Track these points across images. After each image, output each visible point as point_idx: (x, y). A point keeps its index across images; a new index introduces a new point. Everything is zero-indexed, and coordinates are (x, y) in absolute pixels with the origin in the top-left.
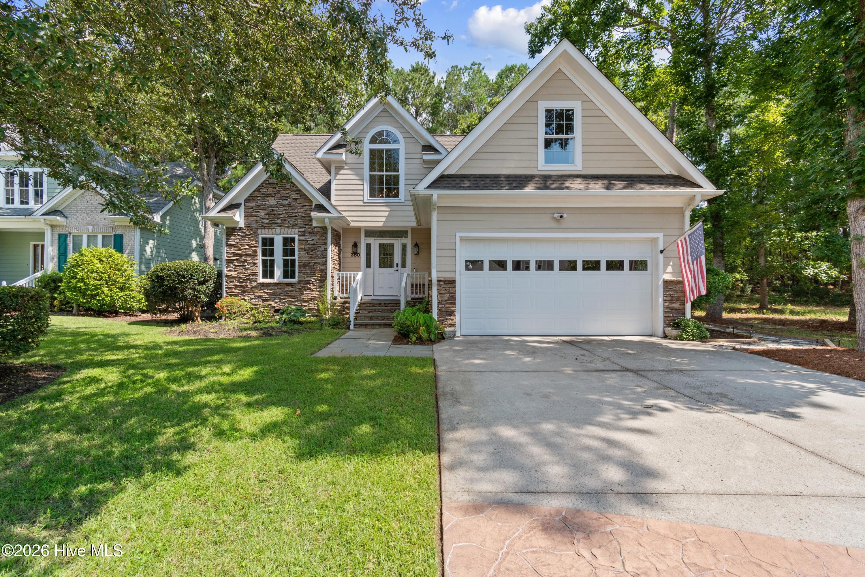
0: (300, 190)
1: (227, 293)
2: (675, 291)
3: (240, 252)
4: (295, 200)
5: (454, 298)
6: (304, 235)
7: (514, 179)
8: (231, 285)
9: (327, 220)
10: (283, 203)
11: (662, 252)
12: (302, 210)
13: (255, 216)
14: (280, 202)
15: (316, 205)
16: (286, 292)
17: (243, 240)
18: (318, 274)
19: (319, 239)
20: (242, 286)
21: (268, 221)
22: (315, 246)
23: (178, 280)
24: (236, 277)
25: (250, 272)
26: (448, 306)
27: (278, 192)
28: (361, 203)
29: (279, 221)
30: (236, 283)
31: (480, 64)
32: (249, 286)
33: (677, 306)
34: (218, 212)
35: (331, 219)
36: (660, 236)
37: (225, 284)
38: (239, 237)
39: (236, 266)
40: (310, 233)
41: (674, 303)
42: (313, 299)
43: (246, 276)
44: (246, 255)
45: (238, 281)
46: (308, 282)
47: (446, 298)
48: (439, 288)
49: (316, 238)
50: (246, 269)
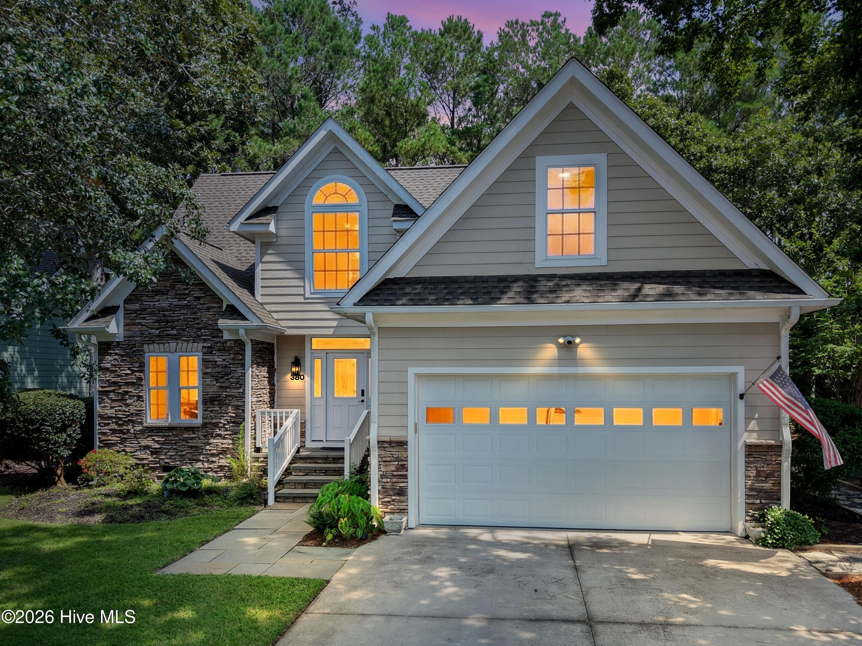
0: (204, 284)
1: (101, 441)
2: (765, 461)
3: (118, 379)
4: (198, 298)
5: (404, 467)
6: (211, 353)
7: (495, 284)
8: (106, 430)
9: (242, 332)
10: (180, 303)
11: (742, 396)
12: (208, 314)
13: (139, 324)
14: (175, 302)
15: (228, 306)
16: (186, 440)
17: (122, 361)
18: (231, 412)
19: (233, 359)
20: (121, 432)
21: (157, 332)
22: (227, 370)
23: (25, 426)
24: (113, 417)
25: (132, 409)
26: (394, 480)
27: (173, 287)
28: (301, 299)
29: (174, 332)
30: (114, 426)
31: (557, 14)
32: (132, 431)
33: (767, 486)
34: (85, 321)
35: (247, 331)
36: (740, 370)
37: (98, 427)
38: (116, 357)
39: (114, 401)
40: (220, 350)
41: (762, 482)
42: (224, 452)
43: (128, 416)
44: (127, 384)
45: (116, 423)
46: (216, 425)
47: (393, 468)
48: (383, 453)
49: (228, 357)
50: (127, 405)
